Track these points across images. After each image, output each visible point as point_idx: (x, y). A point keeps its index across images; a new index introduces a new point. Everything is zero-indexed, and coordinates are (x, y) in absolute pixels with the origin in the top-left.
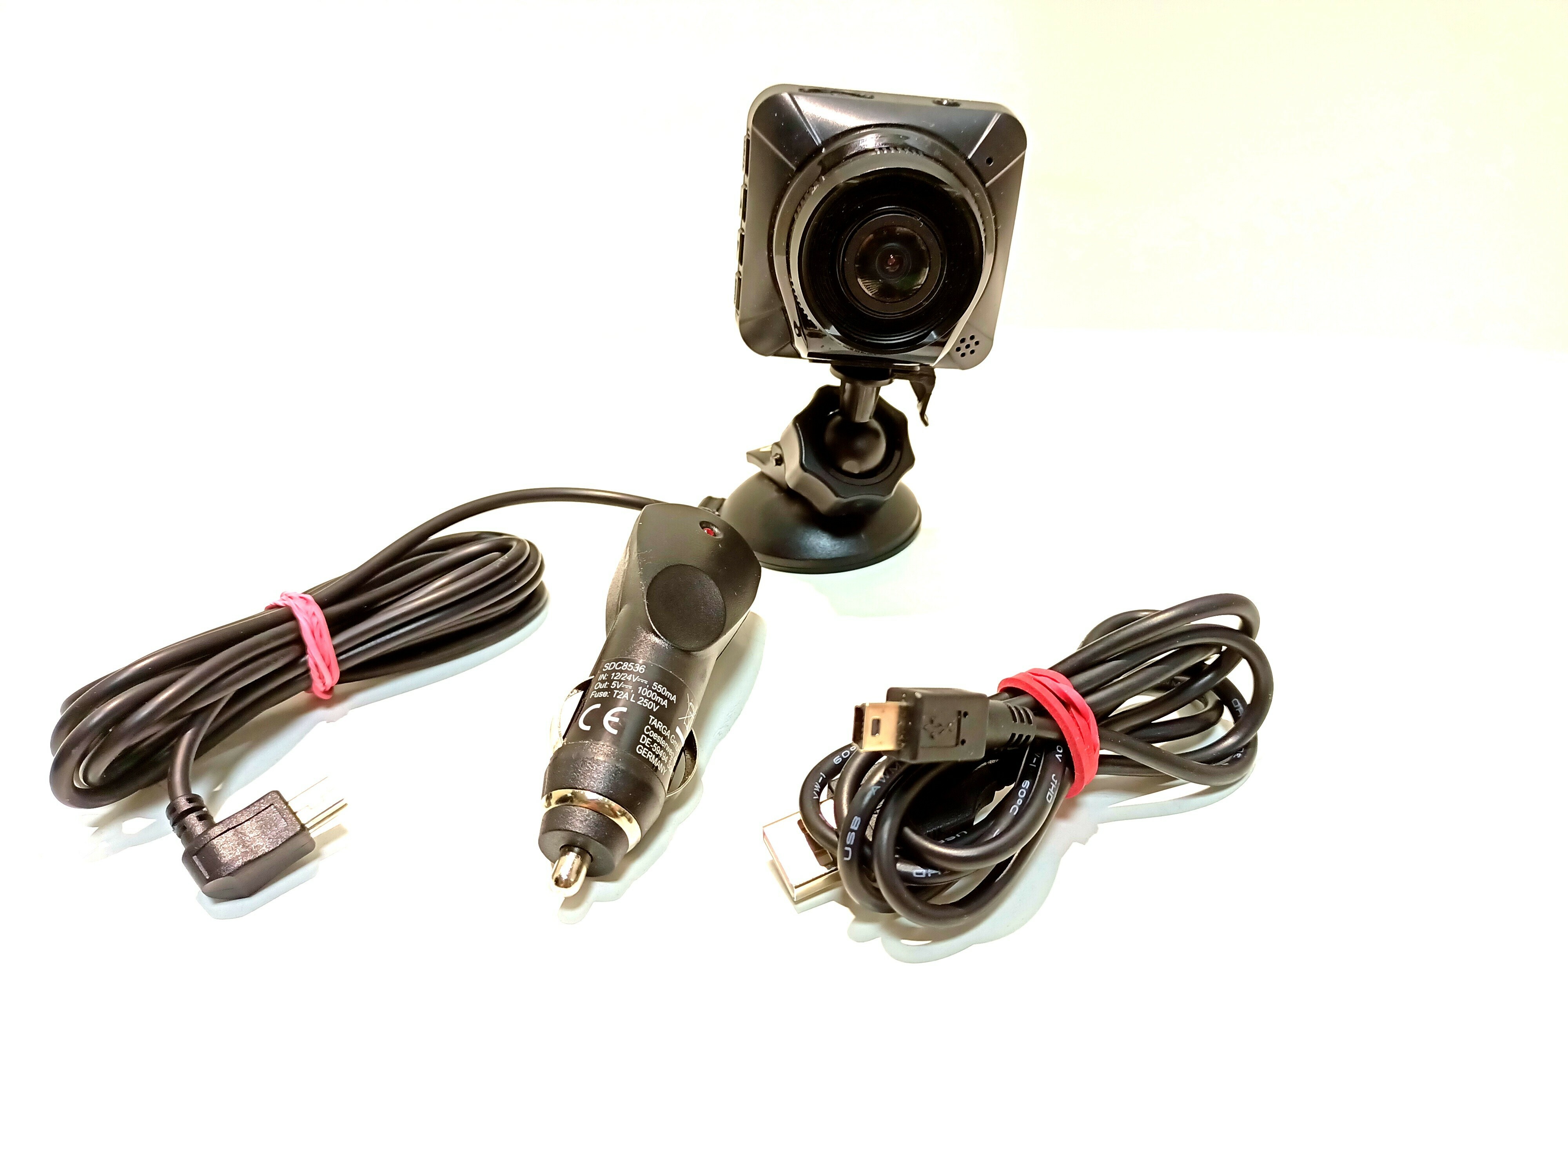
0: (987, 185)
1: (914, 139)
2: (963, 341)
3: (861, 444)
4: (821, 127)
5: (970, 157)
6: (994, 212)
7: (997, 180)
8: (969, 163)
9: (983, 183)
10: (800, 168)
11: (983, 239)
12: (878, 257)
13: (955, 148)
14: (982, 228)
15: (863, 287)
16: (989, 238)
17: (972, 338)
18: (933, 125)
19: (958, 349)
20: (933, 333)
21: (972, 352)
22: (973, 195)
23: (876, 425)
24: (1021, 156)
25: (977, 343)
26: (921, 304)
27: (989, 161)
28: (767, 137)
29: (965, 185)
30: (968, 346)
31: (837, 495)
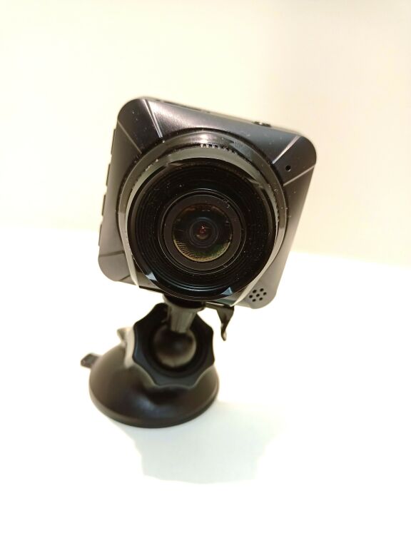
0: (285, 185)
1: (237, 144)
2: (255, 291)
3: (179, 346)
4: (163, 124)
5: (274, 162)
6: (287, 205)
7: (292, 183)
8: (273, 167)
9: (282, 183)
10: (144, 152)
11: (277, 224)
12: (192, 226)
13: (264, 155)
14: (276, 215)
15: (178, 248)
16: (281, 223)
17: (262, 290)
18: (249, 135)
19: (251, 297)
20: (229, 288)
21: (261, 299)
22: (273, 190)
23: (191, 334)
24: (310, 169)
25: (265, 294)
26: (222, 267)
27: (288, 168)
28: (125, 129)
29: (268, 182)
30: (258, 295)
31: (155, 382)
